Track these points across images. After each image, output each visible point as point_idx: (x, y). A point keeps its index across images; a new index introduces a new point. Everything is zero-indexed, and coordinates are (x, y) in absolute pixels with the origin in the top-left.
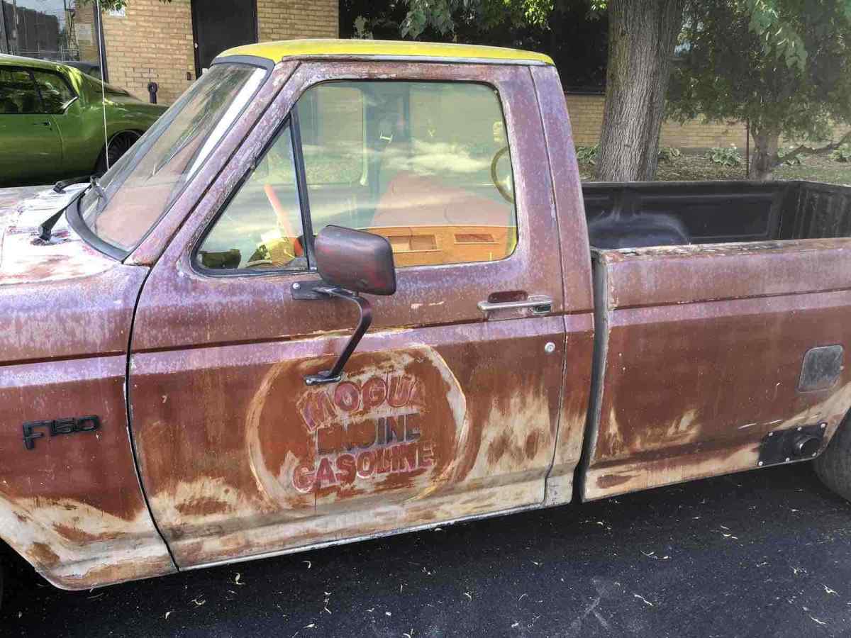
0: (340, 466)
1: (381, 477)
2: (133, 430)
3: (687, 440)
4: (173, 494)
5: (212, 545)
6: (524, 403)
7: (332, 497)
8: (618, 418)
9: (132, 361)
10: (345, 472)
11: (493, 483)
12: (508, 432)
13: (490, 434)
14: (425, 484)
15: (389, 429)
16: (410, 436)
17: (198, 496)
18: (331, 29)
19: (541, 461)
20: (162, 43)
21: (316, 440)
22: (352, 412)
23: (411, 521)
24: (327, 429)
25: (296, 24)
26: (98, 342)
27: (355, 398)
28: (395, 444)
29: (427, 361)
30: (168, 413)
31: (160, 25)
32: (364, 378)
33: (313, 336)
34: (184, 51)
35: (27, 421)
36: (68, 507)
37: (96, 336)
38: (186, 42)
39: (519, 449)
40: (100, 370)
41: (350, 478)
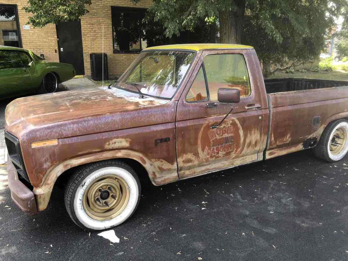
0: (216, 150)
1: (224, 153)
2: (176, 140)
3: (288, 142)
4: (182, 158)
5: (187, 172)
6: (255, 133)
7: (214, 158)
8: (274, 136)
9: (176, 124)
10: (217, 151)
11: (247, 155)
12: (251, 140)
13: (248, 141)
14: (233, 155)
15: (227, 140)
16: (231, 142)
17: (187, 158)
18: (109, 32)
19: (257, 148)
20: (45, 39)
21: (212, 143)
22: (219, 136)
23: (229, 166)
24: (214, 140)
25: (96, 30)
26: (169, 119)
27: (220, 132)
28: (228, 144)
29: (235, 122)
30: (183, 137)
31: (44, 32)
32: (222, 127)
33: (211, 117)
34: (54, 42)
35: (156, 139)
36: (161, 161)
37: (169, 118)
38: (54, 38)
39: (253, 145)
40: (170, 126)
41: (218, 153)
